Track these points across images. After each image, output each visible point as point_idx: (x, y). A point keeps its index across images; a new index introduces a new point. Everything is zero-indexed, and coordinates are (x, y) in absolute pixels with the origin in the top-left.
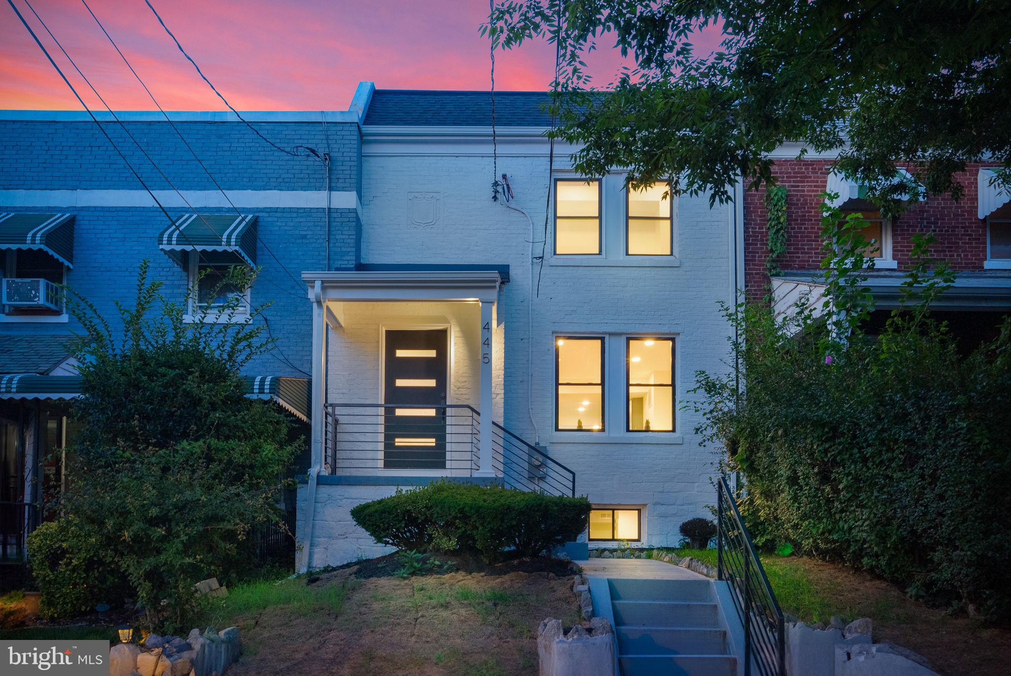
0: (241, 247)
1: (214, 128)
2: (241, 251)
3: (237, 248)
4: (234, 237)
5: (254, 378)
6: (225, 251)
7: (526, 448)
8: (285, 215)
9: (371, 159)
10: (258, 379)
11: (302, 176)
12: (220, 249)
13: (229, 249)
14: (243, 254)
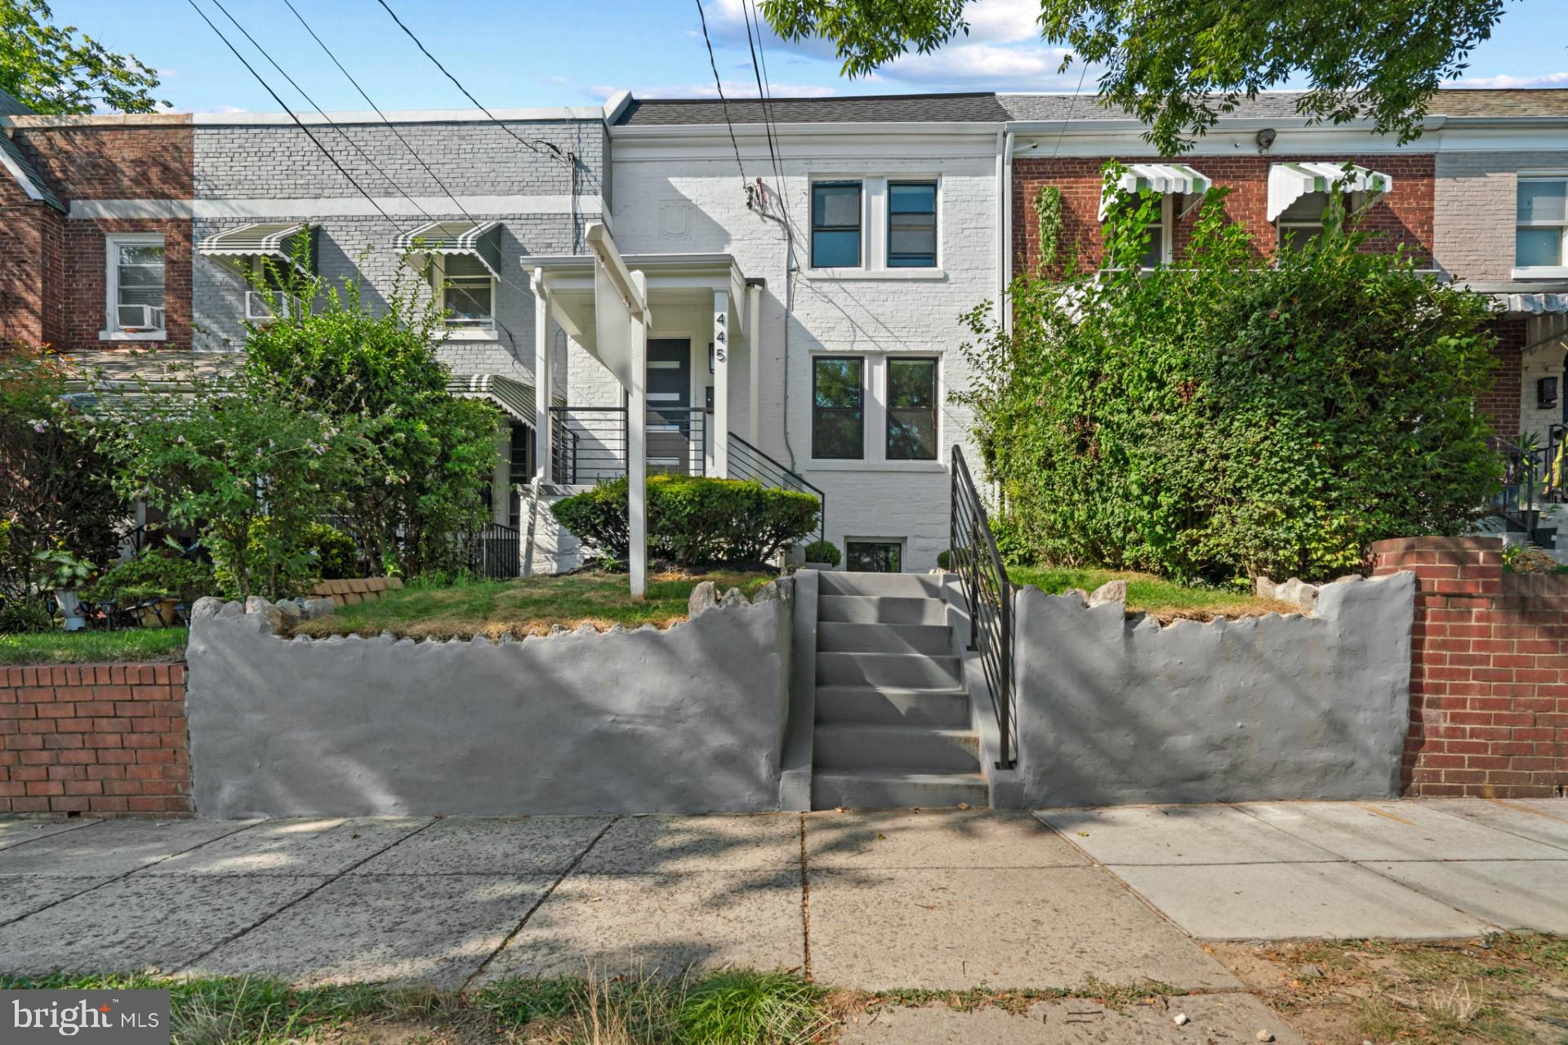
0: (477, 249)
1: (456, 128)
2: (477, 254)
3: (473, 251)
4: (470, 238)
5: (470, 377)
6: (461, 254)
7: (782, 473)
8: (529, 222)
9: (621, 165)
10: (476, 376)
11: (546, 179)
12: (455, 252)
13: (465, 252)
14: (481, 259)
